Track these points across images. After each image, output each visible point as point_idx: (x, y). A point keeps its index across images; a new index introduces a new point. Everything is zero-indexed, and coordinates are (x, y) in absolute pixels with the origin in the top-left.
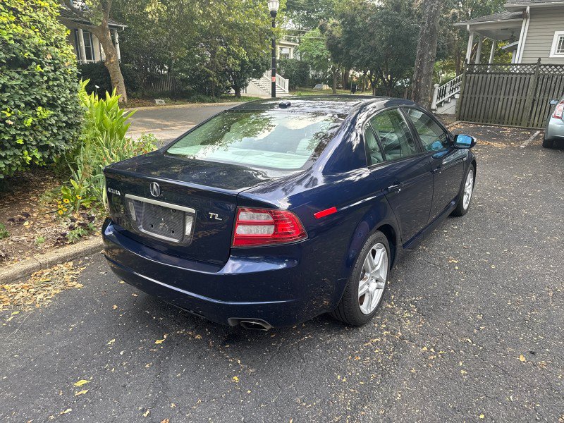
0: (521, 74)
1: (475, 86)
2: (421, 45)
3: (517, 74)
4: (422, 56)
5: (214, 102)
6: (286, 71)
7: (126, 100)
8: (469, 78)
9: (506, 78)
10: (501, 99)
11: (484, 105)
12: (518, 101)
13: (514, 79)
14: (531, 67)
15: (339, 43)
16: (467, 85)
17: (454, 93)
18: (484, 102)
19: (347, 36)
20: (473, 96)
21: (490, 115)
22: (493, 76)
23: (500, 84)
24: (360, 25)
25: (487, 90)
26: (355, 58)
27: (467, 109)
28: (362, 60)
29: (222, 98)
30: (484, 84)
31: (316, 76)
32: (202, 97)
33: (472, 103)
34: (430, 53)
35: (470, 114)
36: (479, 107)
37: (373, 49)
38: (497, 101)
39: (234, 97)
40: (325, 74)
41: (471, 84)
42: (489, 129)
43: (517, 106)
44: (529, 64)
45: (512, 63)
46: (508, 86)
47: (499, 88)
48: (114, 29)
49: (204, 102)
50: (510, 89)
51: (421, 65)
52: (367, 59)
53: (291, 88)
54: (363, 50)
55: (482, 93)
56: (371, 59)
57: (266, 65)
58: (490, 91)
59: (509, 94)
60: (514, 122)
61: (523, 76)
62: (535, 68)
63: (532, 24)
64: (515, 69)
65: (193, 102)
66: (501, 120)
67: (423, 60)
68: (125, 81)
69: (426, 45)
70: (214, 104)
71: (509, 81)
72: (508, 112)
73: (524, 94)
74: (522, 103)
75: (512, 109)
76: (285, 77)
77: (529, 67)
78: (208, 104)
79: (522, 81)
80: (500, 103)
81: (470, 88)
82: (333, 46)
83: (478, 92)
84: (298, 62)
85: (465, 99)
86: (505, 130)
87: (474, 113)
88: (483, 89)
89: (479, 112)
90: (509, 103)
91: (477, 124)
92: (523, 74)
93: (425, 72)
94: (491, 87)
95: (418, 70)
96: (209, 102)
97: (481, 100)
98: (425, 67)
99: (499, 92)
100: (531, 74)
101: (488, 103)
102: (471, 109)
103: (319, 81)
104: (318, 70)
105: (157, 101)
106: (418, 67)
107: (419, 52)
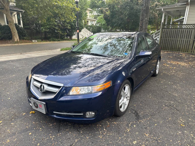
0: (188, 29)
1: (166, 35)
2: (142, 15)
3: (186, 29)
4: (142, 20)
5: (59, 41)
6: (92, 30)
7: (18, 40)
8: (164, 31)
9: (180, 31)
10: (179, 40)
11: (171, 43)
12: (187, 41)
13: (184, 31)
14: (193, 26)
16: (163, 34)
17: (156, 38)
18: (171, 41)
19: (111, 14)
20: (166, 39)
21: (174, 47)
22: (175, 30)
23: (178, 33)
24: (117, 9)
25: (172, 36)
26: (115, 23)
27: (163, 45)
28: (118, 24)
29: (64, 39)
30: (170, 33)
32: (54, 39)
33: (165, 42)
35: (164, 47)
36: (169, 44)
37: (122, 19)
38: (177, 41)
39: (69, 39)
41: (165, 34)
42: (174, 54)
43: (186, 43)
44: (191, 24)
45: (184, 24)
46: (182, 34)
47: (178, 35)
48: (20, 12)
49: (55, 41)
50: (183, 35)
51: (142, 24)
52: (120, 23)
54: (118, 19)
55: (170, 37)
57: (82, 27)
58: (174, 37)
59: (182, 38)
60: (185, 51)
61: (189, 30)
63: (191, 7)
64: (185, 27)
65: (50, 41)
66: (179, 50)
67: (143, 22)
68: (18, 33)
69: (144, 15)
70: (59, 42)
71: (182, 32)
72: (182, 46)
73: (189, 38)
74: (189, 42)
75: (184, 45)
77: (191, 26)
78: (56, 42)
79: (188, 32)
80: (178, 42)
81: (165, 35)
82: (106, 18)
83: (168, 37)
84: (97, 26)
85: (162, 40)
86: (182, 54)
87: (166, 47)
88: (170, 36)
89: (168, 46)
90: (182, 42)
91: (168, 52)
92: (189, 29)
93: (144, 27)
94: (174, 35)
95: (141, 26)
96: (57, 41)
97: (169, 41)
98: (144, 25)
99: (177, 37)
100: (192, 29)
101: (173, 42)
102: (165, 45)
105: (33, 41)
106: (141, 25)
107: (141, 18)
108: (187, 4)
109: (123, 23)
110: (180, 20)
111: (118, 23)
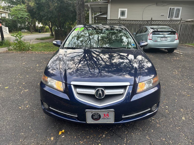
2: (79, 9)
4: (80, 14)
14: (117, 21)
15: (33, 9)
19: (38, 6)
26: (43, 16)
31: (21, 26)
34: (83, 13)
40: (25, 25)
52: (50, 16)
53: (10, 31)
54: (46, 12)
56: (51, 17)
62: (119, 21)
63: (111, 5)
67: (81, 16)
69: (81, 9)
76: (6, 26)
82: (30, 10)
84: (11, 20)
98: (82, 19)
103: (23, 29)
104: (21, 24)
106: (79, 19)
107: (78, 12)
108: (108, 2)
109: (53, 16)
110: (97, 16)
111: (48, 16)
